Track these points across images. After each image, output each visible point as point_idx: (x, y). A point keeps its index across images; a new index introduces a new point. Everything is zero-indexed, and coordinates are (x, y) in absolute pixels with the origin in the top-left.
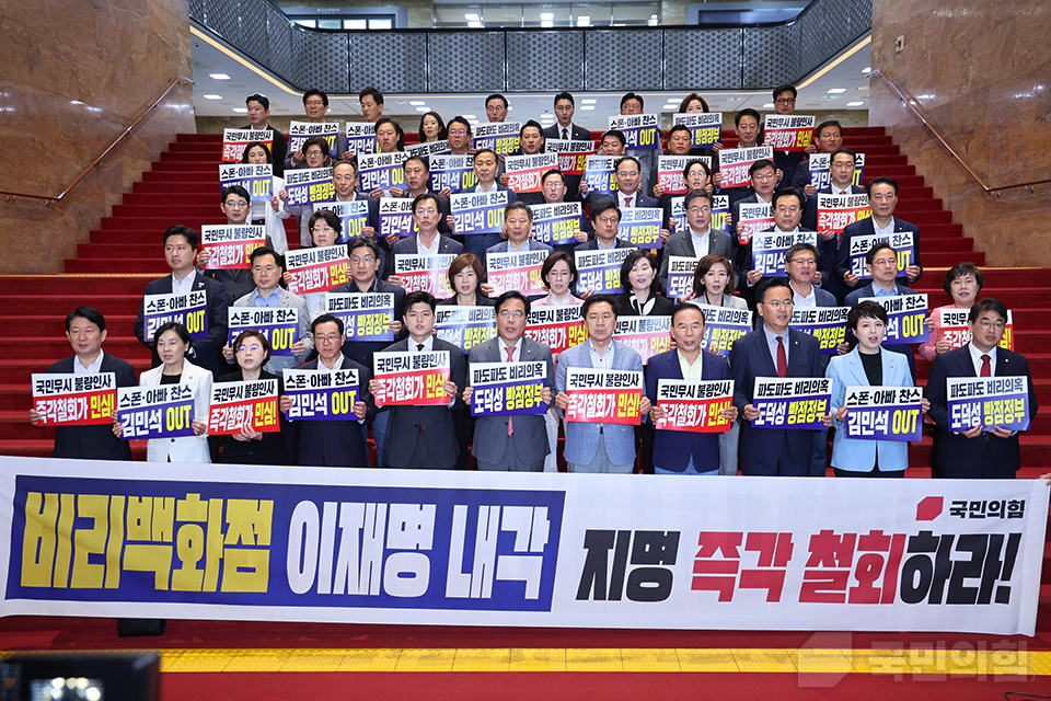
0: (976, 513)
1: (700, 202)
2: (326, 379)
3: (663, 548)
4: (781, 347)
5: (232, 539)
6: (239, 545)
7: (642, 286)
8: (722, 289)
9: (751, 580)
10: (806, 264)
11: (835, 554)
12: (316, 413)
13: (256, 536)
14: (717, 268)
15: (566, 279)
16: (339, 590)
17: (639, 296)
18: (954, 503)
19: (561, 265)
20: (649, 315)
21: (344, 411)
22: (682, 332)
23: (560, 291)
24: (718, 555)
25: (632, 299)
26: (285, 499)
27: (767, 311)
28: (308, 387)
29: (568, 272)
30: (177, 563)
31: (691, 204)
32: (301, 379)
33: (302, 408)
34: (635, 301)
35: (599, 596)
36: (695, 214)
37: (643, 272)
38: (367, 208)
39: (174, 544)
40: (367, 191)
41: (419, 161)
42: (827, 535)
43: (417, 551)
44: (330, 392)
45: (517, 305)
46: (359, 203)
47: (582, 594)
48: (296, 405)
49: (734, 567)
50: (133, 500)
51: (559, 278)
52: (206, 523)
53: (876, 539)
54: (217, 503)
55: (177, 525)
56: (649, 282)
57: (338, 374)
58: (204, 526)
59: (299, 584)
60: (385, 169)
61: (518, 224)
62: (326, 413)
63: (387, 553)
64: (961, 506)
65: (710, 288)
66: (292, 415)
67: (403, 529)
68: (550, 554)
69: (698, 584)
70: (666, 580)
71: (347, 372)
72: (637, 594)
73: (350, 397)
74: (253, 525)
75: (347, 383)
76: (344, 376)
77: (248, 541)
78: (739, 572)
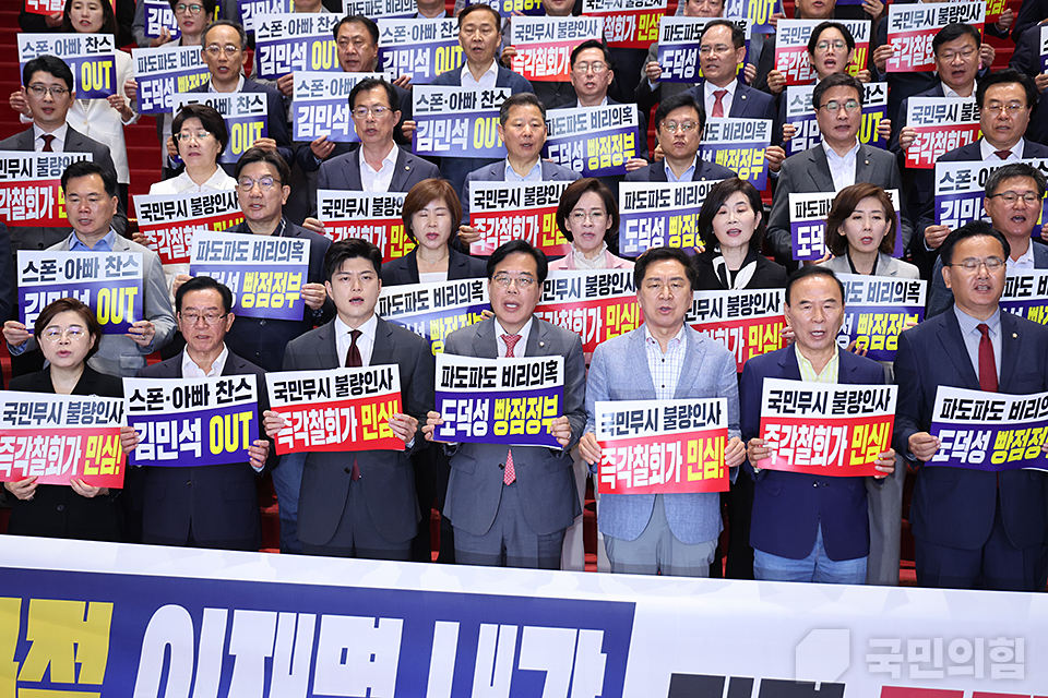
1: (841, 94)
2: (201, 393)
4: (986, 344)
5: (33, 672)
7: (735, 241)
8: (876, 244)
10: (1020, 203)
12: (180, 453)
13: (78, 666)
14: (868, 206)
15: (600, 223)
17: (730, 258)
19: (591, 201)
20: (746, 288)
21: (232, 448)
22: (805, 315)
23: (589, 244)
25: (717, 262)
26: (134, 601)
27: (956, 278)
28: (168, 408)
29: (603, 211)
31: (826, 98)
32: (155, 396)
33: (156, 445)
34: (722, 266)
36: (832, 117)
37: (737, 217)
38: (265, 107)
40: (269, 77)
41: (361, 25)
44: (206, 416)
45: (524, 264)
46: (252, 96)
48: (146, 441)
51: (588, 222)
54: (10, 605)
56: (746, 235)
57: (221, 384)
60: (300, 41)
61: (527, 129)
62: (198, 454)
65: (855, 242)
66: (139, 456)
67: (343, 661)
71: (236, 380)
73: (241, 423)
74: (76, 645)
75: (237, 399)
76: (231, 387)
77: (64, 674)
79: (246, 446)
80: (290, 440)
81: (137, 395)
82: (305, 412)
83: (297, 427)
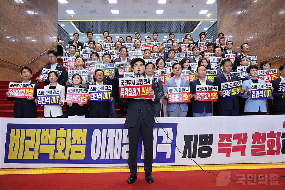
1: (196, 48)
3: (208, 140)
4: (229, 77)
5: (74, 142)
6: (76, 144)
9: (236, 149)
11: (260, 139)
13: (81, 141)
14: (204, 61)
15: (163, 64)
16: (107, 158)
19: (161, 61)
21: (107, 98)
22: (201, 72)
23: (161, 67)
24: (225, 142)
26: (90, 129)
30: (56, 151)
31: (194, 49)
33: (94, 97)
35: (189, 157)
36: (196, 52)
39: (56, 144)
41: (120, 42)
42: (257, 133)
44: (103, 92)
47: (184, 156)
49: (230, 145)
50: (43, 130)
51: (161, 64)
52: (66, 137)
53: (272, 134)
54: (69, 131)
55: (57, 138)
57: (106, 87)
58: (65, 138)
59: (94, 156)
61: (148, 54)
62: (101, 99)
68: (173, 143)
69: (220, 151)
70: (210, 150)
71: (109, 86)
72: (201, 155)
73: (109, 94)
74: (81, 137)
75: (109, 89)
76: (108, 87)
77: (79, 142)
78: (232, 146)
79: (109, 98)
80: (123, 95)
81: (91, 88)
82: (128, 88)
83: (125, 92)
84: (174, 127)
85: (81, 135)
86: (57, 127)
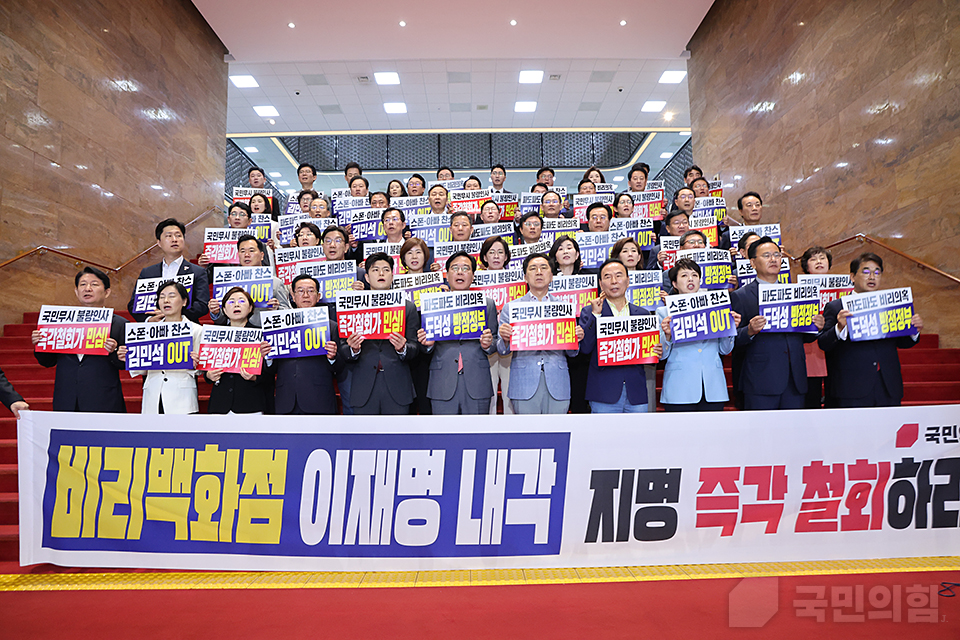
0: (949, 438)
3: (666, 486)
5: (247, 490)
6: (254, 495)
7: (568, 262)
8: (635, 263)
9: (752, 514)
10: (697, 244)
11: (828, 484)
12: (291, 350)
13: (270, 485)
14: (630, 246)
15: (502, 257)
16: (350, 541)
17: (565, 272)
18: (929, 429)
19: (497, 246)
21: (317, 347)
22: (608, 281)
23: (497, 266)
29: (504, 251)
30: (193, 516)
33: (278, 346)
35: (607, 538)
37: (568, 251)
39: (192, 495)
42: (817, 465)
43: (427, 497)
45: (466, 262)
47: (591, 537)
49: (734, 502)
50: (156, 451)
51: (497, 256)
52: (224, 474)
53: (862, 469)
54: (234, 454)
55: (196, 476)
56: (573, 259)
58: (221, 476)
59: (311, 535)
61: (461, 227)
63: (398, 499)
64: (934, 432)
67: (413, 476)
68: (557, 496)
69: (703, 522)
70: (671, 517)
72: (644, 534)
74: (269, 474)
75: (319, 319)
76: (315, 313)
77: (263, 490)
78: (741, 507)
84: (559, 444)
85: (269, 466)
86: (197, 441)
